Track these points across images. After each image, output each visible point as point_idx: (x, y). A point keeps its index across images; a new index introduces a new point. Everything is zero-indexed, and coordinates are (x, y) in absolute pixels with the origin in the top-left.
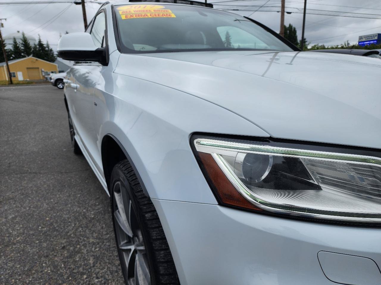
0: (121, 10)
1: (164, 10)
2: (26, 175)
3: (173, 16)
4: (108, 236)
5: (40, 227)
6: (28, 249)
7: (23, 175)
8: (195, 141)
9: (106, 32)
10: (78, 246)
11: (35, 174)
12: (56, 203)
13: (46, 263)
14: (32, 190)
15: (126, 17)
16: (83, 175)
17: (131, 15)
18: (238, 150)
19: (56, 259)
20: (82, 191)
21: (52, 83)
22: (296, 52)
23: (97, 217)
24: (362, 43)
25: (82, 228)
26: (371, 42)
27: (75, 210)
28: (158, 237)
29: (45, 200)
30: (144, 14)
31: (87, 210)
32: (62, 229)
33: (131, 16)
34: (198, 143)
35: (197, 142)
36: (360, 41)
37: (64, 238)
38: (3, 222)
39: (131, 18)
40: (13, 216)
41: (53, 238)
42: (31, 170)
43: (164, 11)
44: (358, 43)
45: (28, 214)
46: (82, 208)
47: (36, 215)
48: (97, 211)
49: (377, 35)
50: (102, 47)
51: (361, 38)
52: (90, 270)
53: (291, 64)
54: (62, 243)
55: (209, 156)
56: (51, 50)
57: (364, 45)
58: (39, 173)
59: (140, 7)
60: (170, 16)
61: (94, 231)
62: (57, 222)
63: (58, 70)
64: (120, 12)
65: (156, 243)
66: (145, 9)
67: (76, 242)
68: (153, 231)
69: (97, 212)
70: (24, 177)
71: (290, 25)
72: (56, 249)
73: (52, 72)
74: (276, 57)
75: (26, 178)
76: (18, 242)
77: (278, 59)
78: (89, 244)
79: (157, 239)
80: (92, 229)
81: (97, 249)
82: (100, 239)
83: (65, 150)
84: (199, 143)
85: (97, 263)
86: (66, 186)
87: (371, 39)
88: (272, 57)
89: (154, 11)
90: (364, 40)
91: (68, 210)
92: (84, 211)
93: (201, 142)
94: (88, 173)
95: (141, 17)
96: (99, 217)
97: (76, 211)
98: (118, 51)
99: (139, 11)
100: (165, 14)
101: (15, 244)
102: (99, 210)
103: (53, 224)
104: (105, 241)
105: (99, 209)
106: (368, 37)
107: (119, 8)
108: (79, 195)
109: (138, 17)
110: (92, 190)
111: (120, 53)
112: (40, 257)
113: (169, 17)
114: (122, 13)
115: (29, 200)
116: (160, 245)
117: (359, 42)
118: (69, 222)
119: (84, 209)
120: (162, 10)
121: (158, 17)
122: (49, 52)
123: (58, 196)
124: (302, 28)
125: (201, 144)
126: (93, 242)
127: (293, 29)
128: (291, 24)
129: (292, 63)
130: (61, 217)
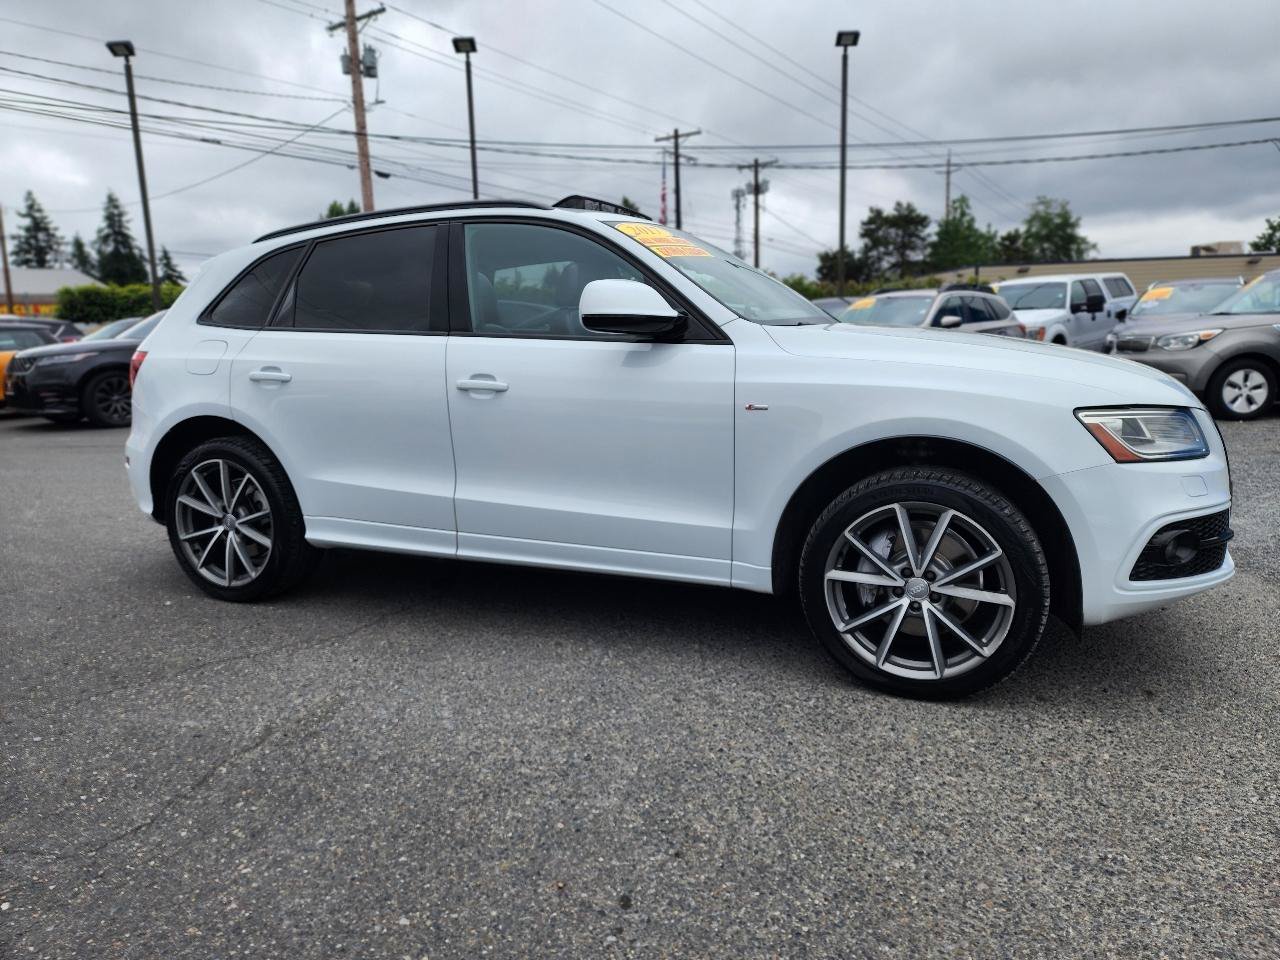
98: (743, 321)
111: (755, 324)
114: (644, 242)
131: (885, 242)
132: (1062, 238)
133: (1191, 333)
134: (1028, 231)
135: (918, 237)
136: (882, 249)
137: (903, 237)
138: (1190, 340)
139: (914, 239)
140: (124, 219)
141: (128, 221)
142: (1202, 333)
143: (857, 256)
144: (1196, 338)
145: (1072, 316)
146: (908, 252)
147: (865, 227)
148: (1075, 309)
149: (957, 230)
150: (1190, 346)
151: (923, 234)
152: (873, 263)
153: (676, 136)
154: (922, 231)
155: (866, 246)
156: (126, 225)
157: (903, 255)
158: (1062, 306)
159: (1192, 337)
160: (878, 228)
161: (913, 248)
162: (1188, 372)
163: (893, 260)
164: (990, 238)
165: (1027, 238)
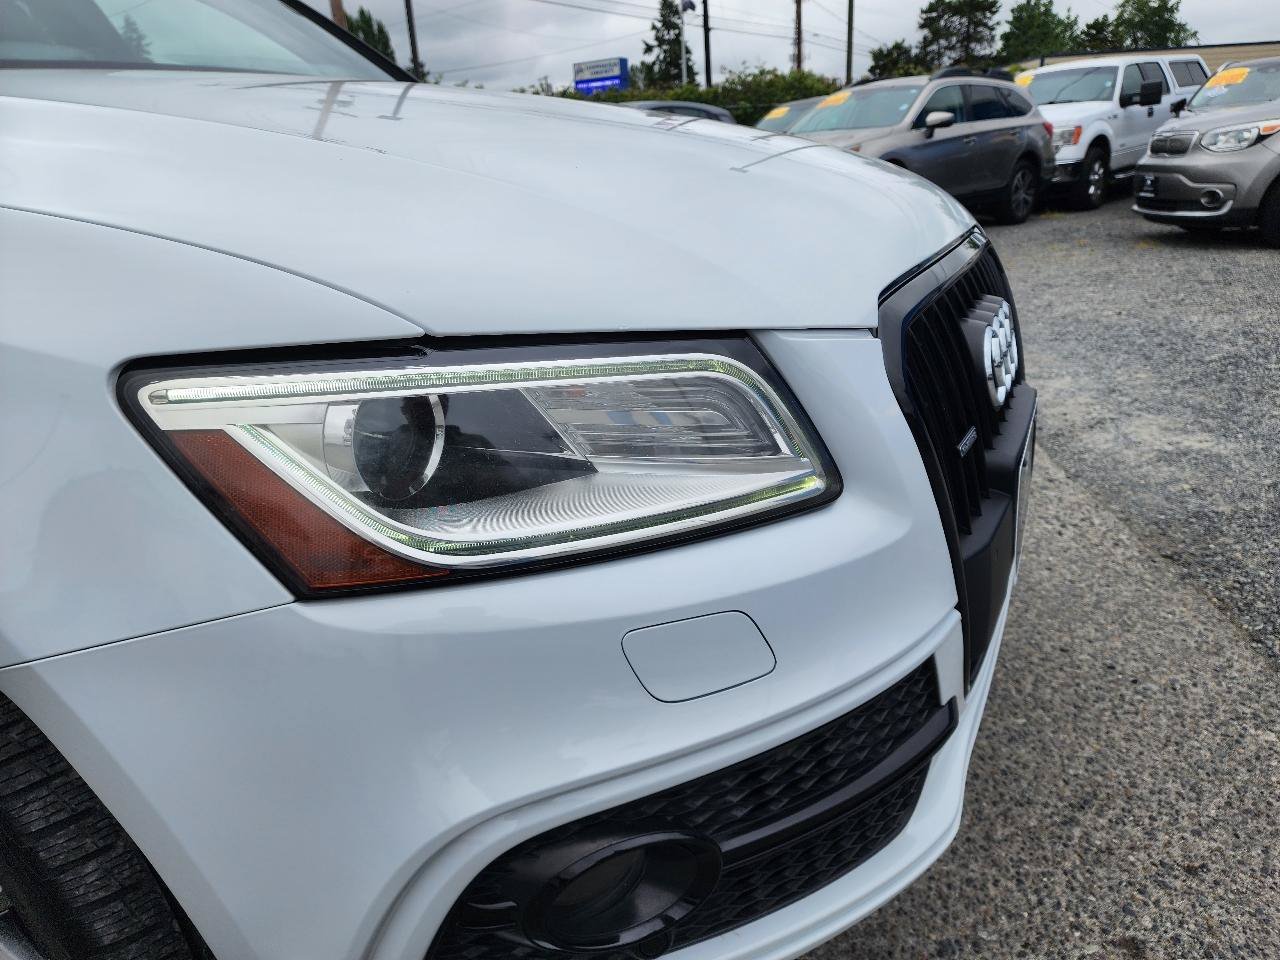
8: (144, 395)
18: (328, 398)
22: (404, 85)
24: (584, 86)
26: (608, 83)
28: (52, 820)
34: (161, 399)
35: (152, 398)
36: (579, 78)
44: (573, 84)
49: (618, 61)
51: (578, 69)
53: (395, 116)
55: (218, 440)
57: (589, 90)
65: (52, 842)
68: (26, 805)
71: (362, 13)
74: (341, 97)
77: (345, 104)
79: (50, 830)
84: (161, 397)
87: (604, 75)
88: (323, 96)
90: (587, 75)
93: (173, 395)
106: (597, 66)
116: (74, 844)
117: (577, 83)
124: (405, 26)
125: (170, 402)
127: (375, 27)
128: (365, 8)
129: (399, 116)
131: (946, 33)
132: (1156, 24)
133: (1249, 126)
134: (1120, 16)
135: (985, 25)
136: (943, 42)
137: (968, 27)
138: (1246, 135)
139: (980, 29)
140: (144, 42)
141: (148, 45)
142: (1263, 126)
143: (914, 52)
144: (1254, 134)
145: (1120, 111)
146: (973, 45)
147: (924, 16)
148: (1125, 102)
149: (1031, 17)
150: (1245, 144)
151: (990, 23)
152: (933, 59)
154: (990, 18)
155: (925, 38)
156: (147, 49)
157: (967, 48)
158: (1109, 98)
159: (1249, 131)
160: (940, 17)
161: (980, 40)
162: (1236, 181)
163: (954, 55)
164: (1070, 25)
165: (1117, 26)
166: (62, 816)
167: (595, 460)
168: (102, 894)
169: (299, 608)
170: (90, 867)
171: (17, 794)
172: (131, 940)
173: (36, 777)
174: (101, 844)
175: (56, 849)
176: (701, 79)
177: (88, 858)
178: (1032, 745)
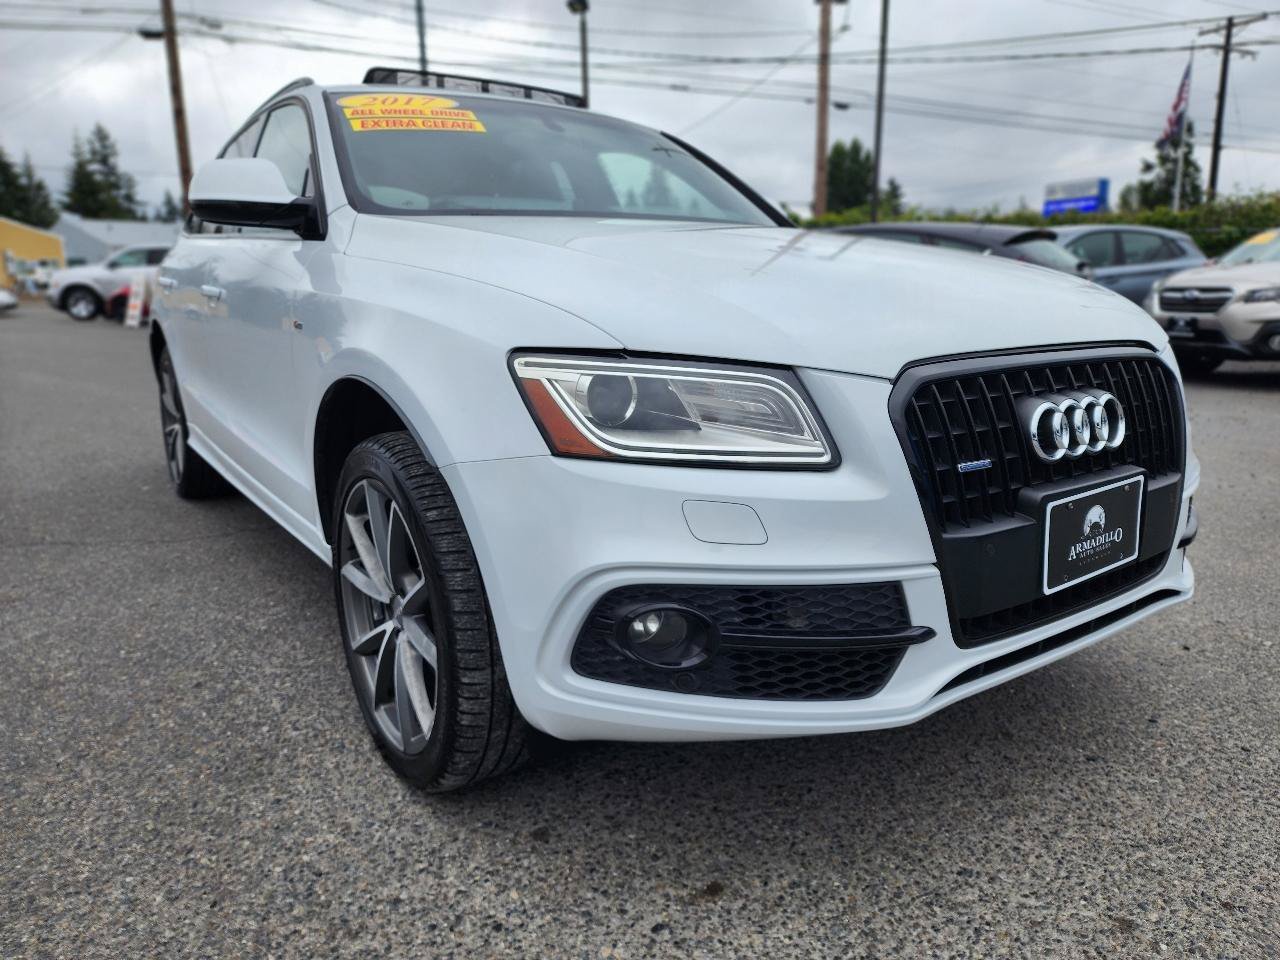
0: (346, 107)
1: (456, 111)
2: (40, 547)
3: (479, 127)
4: (312, 661)
5: (123, 652)
6: (102, 690)
7: (34, 548)
8: (517, 363)
9: (314, 158)
10: (237, 682)
11: (68, 546)
12: (152, 606)
13: (158, 712)
14: (73, 581)
15: (363, 126)
16: (216, 547)
17: (376, 120)
18: (582, 371)
19: (184, 704)
20: (223, 580)
21: (49, 299)
23: (278, 629)
25: (239, 649)
26: (1081, 204)
27: (212, 617)
29: (120, 601)
30: (406, 120)
31: (246, 617)
32: (184, 652)
33: (376, 123)
36: (1051, 199)
37: (197, 670)
38: (10, 646)
39: (374, 129)
40: (37, 633)
41: (165, 670)
42: (52, 535)
43: (458, 115)
45: (78, 628)
46: (230, 613)
47: (102, 630)
48: (275, 617)
50: (303, 194)
51: (1052, 189)
52: (275, 719)
54: (191, 678)
55: (537, 384)
56: (40, 187)
58: (83, 544)
59: (396, 100)
60: (471, 127)
61: (271, 655)
62: (166, 641)
63: (65, 255)
64: (348, 113)
66: (409, 107)
67: (230, 674)
69: (275, 620)
70: (37, 552)
72: (178, 688)
73: (43, 264)
75: (43, 555)
76: (69, 680)
78: (265, 676)
80: (267, 651)
81: (288, 684)
82: (290, 667)
83: (145, 488)
84: (520, 363)
85: (290, 707)
86: (173, 570)
89: (432, 112)
90: (1060, 196)
91: (191, 618)
92: (238, 618)
93: (524, 363)
94: (232, 542)
95: (401, 128)
96: (281, 629)
97: (216, 619)
98: (349, 208)
99: (395, 112)
100: (460, 122)
101: (63, 684)
102: (280, 616)
103: (157, 645)
104: (304, 670)
105: (278, 613)
106: (1072, 186)
107: (342, 102)
108: (216, 588)
109: (393, 128)
110: (250, 577)
111: (355, 213)
112: (140, 703)
113: (470, 130)
114: (353, 114)
115: (71, 601)
117: (1047, 204)
118: (201, 640)
119: (238, 614)
120: (452, 111)
121: (442, 128)
122: (32, 194)
123: (154, 591)
126: (272, 673)
127: (863, 155)
130: (176, 630)
153: (1230, 24)
166: (454, 549)
167: (702, 424)
168: (460, 588)
169: (552, 458)
170: (458, 574)
171: (440, 534)
172: (466, 613)
173: (448, 530)
174: (465, 567)
175: (448, 562)
176: (1204, 199)
177: (459, 570)
178: (1149, 797)
